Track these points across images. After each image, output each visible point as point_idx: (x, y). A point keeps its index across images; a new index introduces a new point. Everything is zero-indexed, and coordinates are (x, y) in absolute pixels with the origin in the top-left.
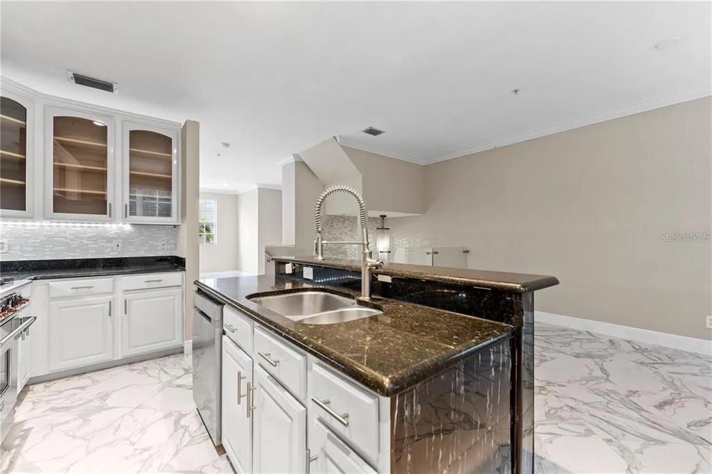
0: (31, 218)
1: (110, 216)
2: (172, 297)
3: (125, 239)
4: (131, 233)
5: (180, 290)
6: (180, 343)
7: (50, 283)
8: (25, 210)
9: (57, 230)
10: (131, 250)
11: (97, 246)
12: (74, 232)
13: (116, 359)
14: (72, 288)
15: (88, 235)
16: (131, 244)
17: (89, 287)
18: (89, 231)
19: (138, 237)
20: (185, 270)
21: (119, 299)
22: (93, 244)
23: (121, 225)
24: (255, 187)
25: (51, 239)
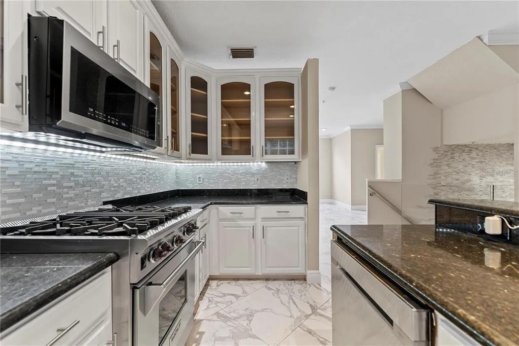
0: (210, 160)
1: (253, 156)
2: (297, 228)
3: (262, 174)
4: (266, 170)
5: (304, 222)
6: (304, 272)
7: (219, 208)
8: (207, 154)
9: (225, 168)
10: (266, 183)
11: (245, 179)
12: (233, 169)
13: (257, 274)
14: (231, 213)
15: (240, 172)
16: (266, 178)
17: (240, 213)
18: (241, 168)
19: (270, 172)
20: (307, 204)
21: (259, 224)
22: (244, 178)
23: (259, 163)
24: (348, 128)
25: (222, 175)
